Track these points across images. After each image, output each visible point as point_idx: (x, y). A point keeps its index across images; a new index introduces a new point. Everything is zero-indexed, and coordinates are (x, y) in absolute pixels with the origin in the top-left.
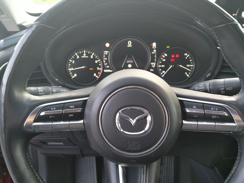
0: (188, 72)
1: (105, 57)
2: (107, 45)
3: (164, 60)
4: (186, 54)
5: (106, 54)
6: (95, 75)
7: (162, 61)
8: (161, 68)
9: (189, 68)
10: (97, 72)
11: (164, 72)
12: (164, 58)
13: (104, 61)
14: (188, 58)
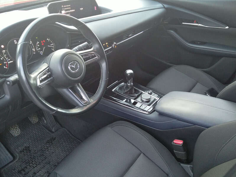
0: (53, 48)
1: (5, 55)
2: (3, 46)
4: (48, 39)
5: (4, 52)
6: (5, 67)
8: (39, 50)
9: (52, 46)
10: (5, 65)
11: (41, 52)
12: (38, 45)
13: (5, 57)
14: (49, 41)
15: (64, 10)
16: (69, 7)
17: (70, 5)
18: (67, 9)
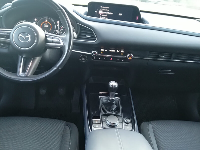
3: (62, 29)
7: (61, 30)
15: (102, 10)
16: (107, 9)
17: (109, 8)
18: (105, 11)
